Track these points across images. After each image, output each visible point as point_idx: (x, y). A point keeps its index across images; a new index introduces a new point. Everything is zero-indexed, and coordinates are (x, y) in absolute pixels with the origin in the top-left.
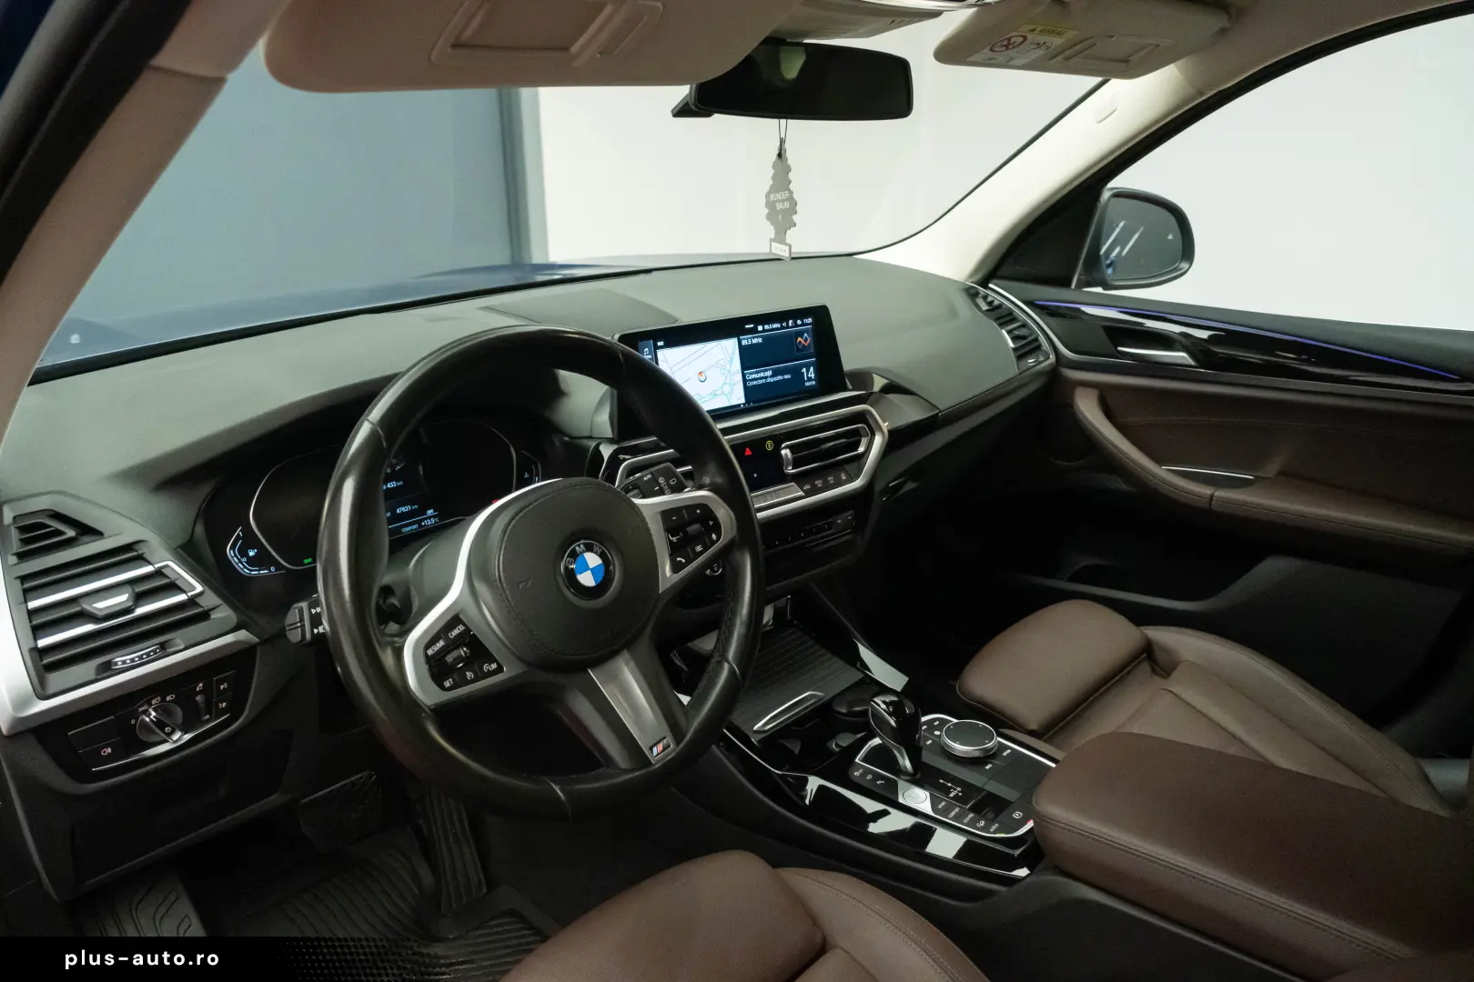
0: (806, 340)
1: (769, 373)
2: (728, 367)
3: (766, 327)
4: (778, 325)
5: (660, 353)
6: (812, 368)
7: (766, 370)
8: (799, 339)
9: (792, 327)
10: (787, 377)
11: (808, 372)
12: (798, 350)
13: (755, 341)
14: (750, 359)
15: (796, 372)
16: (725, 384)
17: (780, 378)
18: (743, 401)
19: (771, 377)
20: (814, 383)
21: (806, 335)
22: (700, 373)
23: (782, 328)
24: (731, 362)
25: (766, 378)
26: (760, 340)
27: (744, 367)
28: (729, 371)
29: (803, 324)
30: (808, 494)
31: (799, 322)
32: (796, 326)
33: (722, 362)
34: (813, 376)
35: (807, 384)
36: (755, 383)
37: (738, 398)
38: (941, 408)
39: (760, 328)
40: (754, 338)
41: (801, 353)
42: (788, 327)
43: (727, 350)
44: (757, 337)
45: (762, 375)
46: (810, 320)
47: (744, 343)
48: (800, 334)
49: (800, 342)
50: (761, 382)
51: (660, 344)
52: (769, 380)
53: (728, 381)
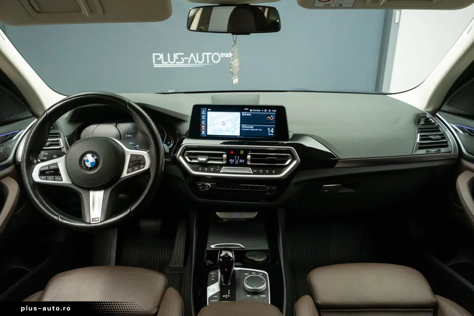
0: (272, 118)
1: (253, 127)
2: (235, 122)
3: (254, 110)
4: (260, 111)
5: (208, 113)
6: (273, 129)
7: (251, 126)
8: (269, 117)
9: (266, 112)
10: (260, 130)
11: (270, 130)
12: (267, 121)
13: (247, 115)
14: (244, 120)
15: (265, 130)
16: (232, 127)
17: (257, 130)
18: (239, 135)
19: (253, 128)
20: (273, 134)
21: (272, 116)
22: (223, 122)
23: (261, 112)
24: (236, 121)
25: (250, 128)
26: (250, 115)
27: (241, 123)
28: (235, 123)
29: (271, 112)
30: (254, 174)
31: (270, 111)
32: (268, 112)
33: (233, 120)
34: (273, 132)
35: (269, 134)
36: (245, 129)
37: (237, 133)
38: (341, 157)
39: (251, 110)
40: (248, 113)
41: (269, 122)
42: (264, 112)
43: (236, 116)
44: (249, 113)
45: (249, 127)
46: (275, 111)
47: (243, 114)
48: (270, 115)
49: (269, 118)
50: (248, 130)
51: (209, 110)
52: (251, 130)
53: (234, 127)
